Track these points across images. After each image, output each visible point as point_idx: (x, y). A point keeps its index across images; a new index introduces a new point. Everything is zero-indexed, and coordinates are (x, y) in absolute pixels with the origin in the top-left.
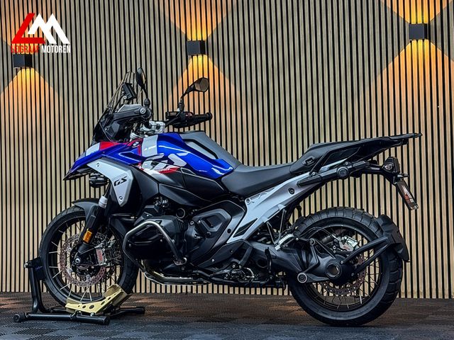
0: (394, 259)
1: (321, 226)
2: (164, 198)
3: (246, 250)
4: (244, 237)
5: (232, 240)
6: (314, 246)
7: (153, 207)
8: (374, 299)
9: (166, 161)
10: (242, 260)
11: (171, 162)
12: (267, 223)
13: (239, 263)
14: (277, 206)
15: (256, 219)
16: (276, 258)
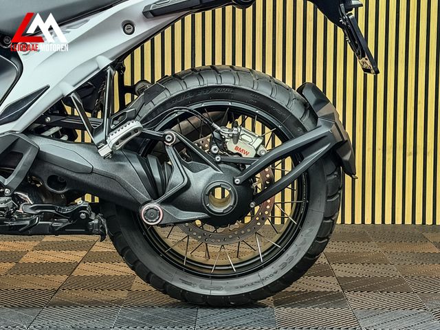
0: (332, 173)
1: (187, 104)
3: (21, 155)
4: (18, 126)
6: (173, 145)
8: (290, 252)
10: (12, 177)
12: (71, 96)
13: (5, 184)
14: (94, 59)
15: (48, 87)
16: (92, 172)
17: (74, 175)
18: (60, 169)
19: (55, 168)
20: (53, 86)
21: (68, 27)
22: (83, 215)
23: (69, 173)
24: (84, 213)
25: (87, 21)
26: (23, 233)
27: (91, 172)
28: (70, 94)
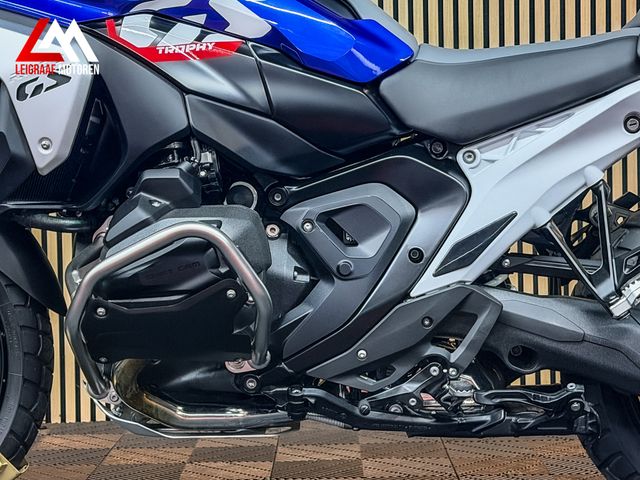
2: (207, 143)
3: (474, 318)
4: (468, 274)
5: (429, 284)
7: (174, 174)
9: (201, 18)
10: (460, 351)
11: (216, 23)
12: (548, 227)
13: (452, 360)
14: (581, 172)
15: (513, 216)
16: (583, 340)
17: (554, 345)
18: (530, 337)
19: (524, 335)
20: (522, 213)
21: (539, 126)
22: (576, 405)
23: (546, 343)
24: (578, 402)
25: (569, 116)
26: (477, 435)
27: (581, 340)
28: (546, 224)
